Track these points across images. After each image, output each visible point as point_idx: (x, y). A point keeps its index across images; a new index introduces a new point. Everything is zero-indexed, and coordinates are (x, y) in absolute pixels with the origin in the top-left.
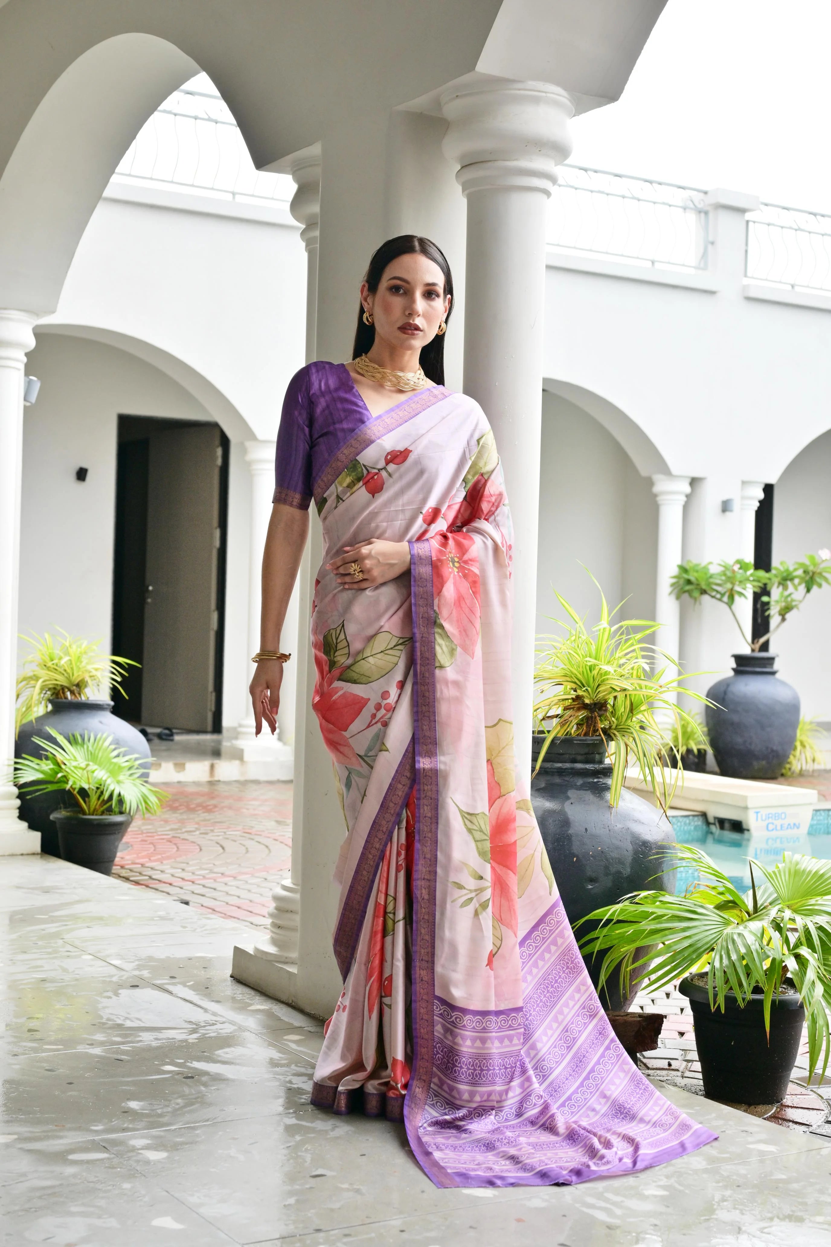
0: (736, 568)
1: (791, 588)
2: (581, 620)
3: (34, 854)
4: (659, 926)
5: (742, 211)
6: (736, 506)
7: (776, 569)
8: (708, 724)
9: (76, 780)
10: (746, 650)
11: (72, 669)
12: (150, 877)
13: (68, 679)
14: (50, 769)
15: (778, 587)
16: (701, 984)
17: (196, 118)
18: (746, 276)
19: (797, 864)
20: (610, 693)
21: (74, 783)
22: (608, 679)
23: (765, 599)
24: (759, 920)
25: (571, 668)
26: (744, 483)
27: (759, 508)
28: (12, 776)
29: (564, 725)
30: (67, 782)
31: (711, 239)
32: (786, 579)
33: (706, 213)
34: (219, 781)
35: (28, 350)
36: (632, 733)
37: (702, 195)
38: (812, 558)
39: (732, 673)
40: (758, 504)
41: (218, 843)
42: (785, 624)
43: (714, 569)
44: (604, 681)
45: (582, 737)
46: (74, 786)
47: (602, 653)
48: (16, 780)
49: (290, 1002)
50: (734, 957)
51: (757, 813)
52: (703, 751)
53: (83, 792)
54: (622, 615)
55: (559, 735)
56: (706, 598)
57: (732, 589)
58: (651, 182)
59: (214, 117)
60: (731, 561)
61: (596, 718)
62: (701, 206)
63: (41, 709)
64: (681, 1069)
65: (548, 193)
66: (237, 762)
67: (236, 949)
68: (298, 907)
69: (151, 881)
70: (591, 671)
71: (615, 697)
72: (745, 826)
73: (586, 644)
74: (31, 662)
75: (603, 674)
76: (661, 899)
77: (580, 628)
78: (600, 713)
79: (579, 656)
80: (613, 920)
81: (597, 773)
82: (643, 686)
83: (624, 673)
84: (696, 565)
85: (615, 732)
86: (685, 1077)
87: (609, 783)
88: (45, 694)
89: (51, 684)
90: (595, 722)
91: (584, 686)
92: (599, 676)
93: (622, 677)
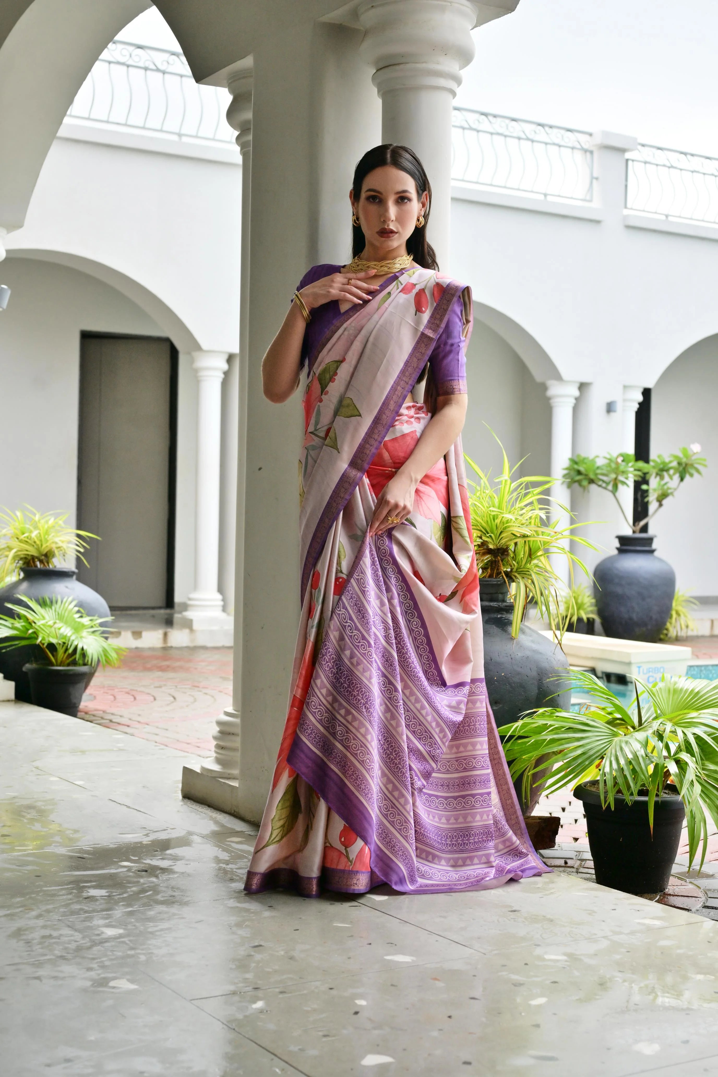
0: (620, 460)
1: (667, 478)
2: (486, 476)
3: (9, 701)
4: (556, 736)
5: (622, 151)
6: (619, 407)
7: (654, 461)
8: (595, 597)
9: (45, 637)
10: (628, 531)
11: (41, 541)
12: (111, 721)
13: (38, 550)
14: (22, 626)
15: (656, 477)
16: (593, 789)
17: (146, 69)
18: (626, 207)
19: (675, 683)
20: (511, 540)
21: (44, 639)
22: (509, 527)
23: (644, 487)
24: (644, 731)
25: (476, 518)
26: (625, 387)
27: (639, 409)
30: (37, 638)
31: (595, 175)
32: (662, 470)
33: (591, 152)
34: (171, 647)
36: (531, 575)
37: (587, 137)
38: (685, 451)
39: (616, 552)
40: (637, 406)
41: (170, 695)
42: (662, 509)
43: (600, 462)
44: (505, 528)
45: (487, 579)
46: (43, 642)
47: (504, 504)
49: (233, 812)
50: (622, 762)
51: (639, 667)
52: (591, 620)
53: (52, 647)
54: (522, 472)
56: (593, 487)
57: (616, 479)
58: (543, 126)
59: (161, 69)
60: (615, 455)
61: (499, 561)
62: (586, 146)
63: (15, 576)
64: (576, 866)
65: (453, 93)
66: (187, 631)
67: (185, 769)
68: (238, 730)
69: (111, 723)
70: (494, 521)
71: (516, 544)
72: (628, 679)
73: (490, 497)
74: (5, 535)
75: (505, 522)
76: (557, 714)
77: (485, 484)
78: (503, 557)
79: (484, 507)
80: (514, 736)
81: (499, 610)
82: (540, 533)
83: (524, 521)
84: (584, 459)
85: (516, 574)
86: (580, 873)
87: (511, 619)
88: (18, 563)
89: (22, 554)
90: (498, 566)
91: (488, 533)
92: (502, 524)
93: (522, 524)
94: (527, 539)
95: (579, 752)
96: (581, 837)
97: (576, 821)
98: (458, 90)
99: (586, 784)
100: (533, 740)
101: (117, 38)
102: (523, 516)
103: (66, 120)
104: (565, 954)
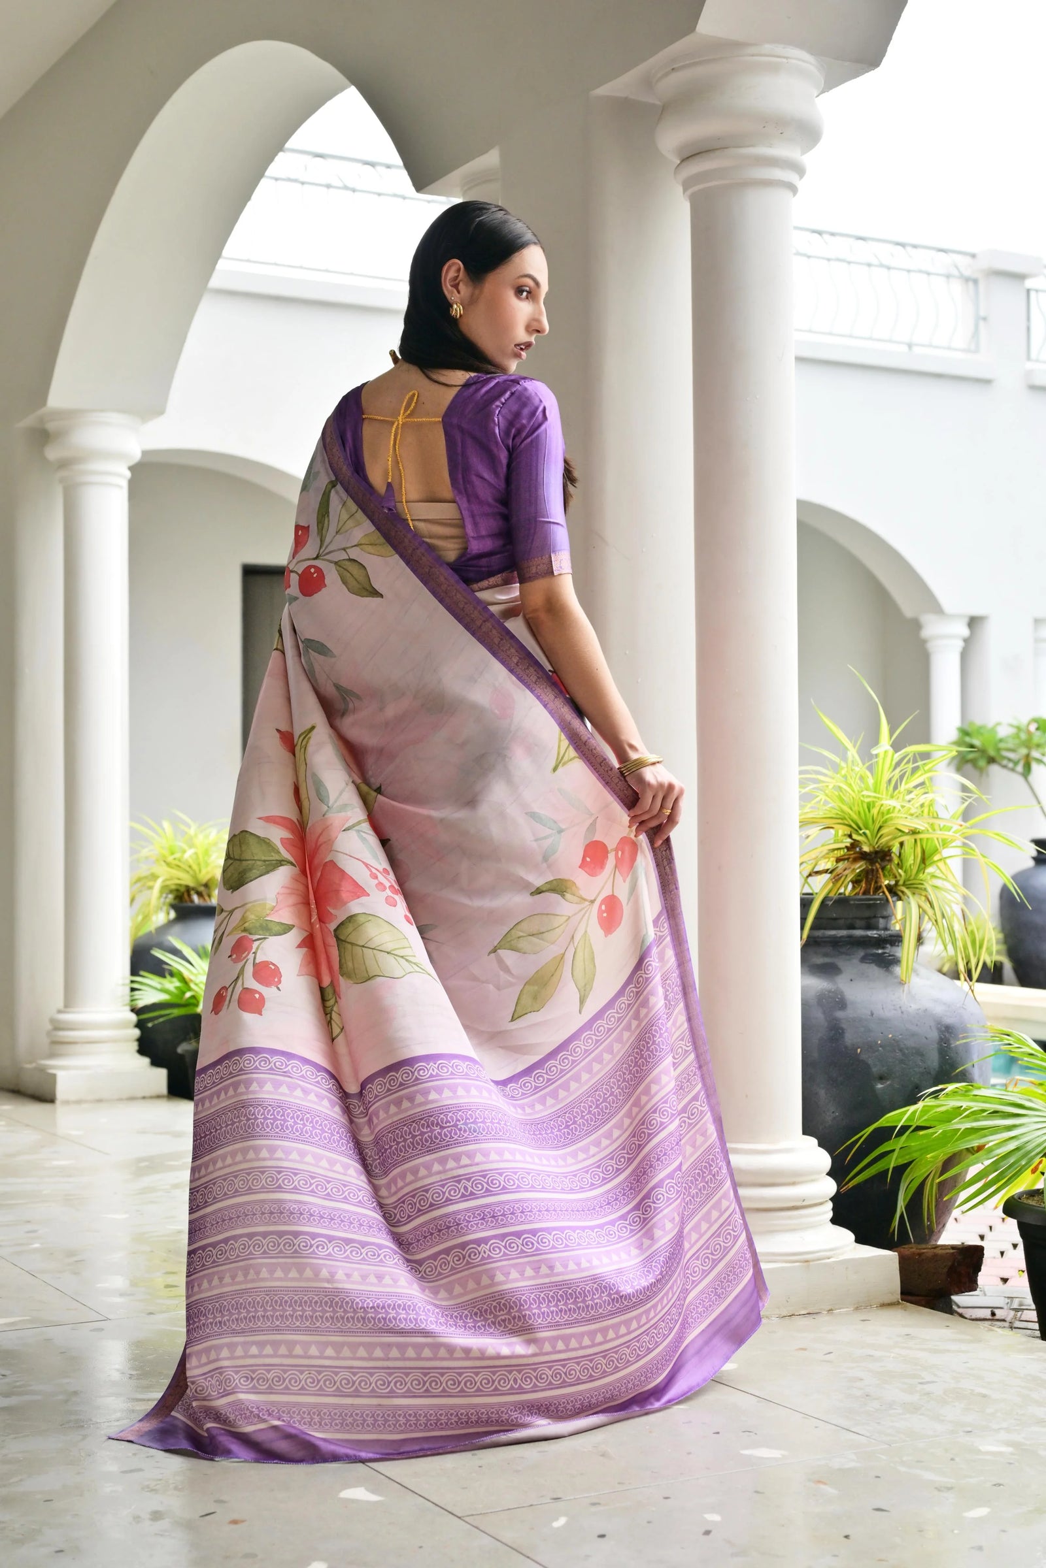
0: (1033, 728)
2: (854, 746)
3: (159, 1096)
4: (975, 1124)
5: (1020, 277)
8: (1003, 930)
11: (199, 864)
13: (195, 877)
14: (177, 988)
16: (1033, 1203)
17: (328, 186)
18: (1029, 359)
20: (895, 838)
22: (891, 819)
25: (844, 806)
28: (128, 999)
29: (837, 881)
31: (982, 313)
33: (975, 281)
35: (132, 463)
36: (925, 890)
37: (968, 259)
39: (1031, 863)
43: (1003, 732)
44: (885, 822)
45: (860, 896)
47: (883, 786)
48: (134, 1003)
52: (998, 964)
54: (903, 741)
55: (832, 895)
56: (994, 769)
57: (1028, 756)
58: (903, 245)
59: (350, 185)
60: (1024, 720)
61: (877, 871)
62: (967, 273)
63: (162, 917)
64: (1008, 1319)
65: (793, 188)
70: (869, 811)
71: (902, 844)
73: (861, 778)
74: (147, 858)
75: (885, 812)
76: (976, 1092)
77: (853, 757)
78: (883, 864)
79: (854, 791)
80: (910, 1126)
81: (881, 942)
82: (936, 827)
83: (913, 811)
84: (981, 727)
85: (904, 889)
86: (1015, 1328)
87: (897, 954)
88: (166, 898)
89: (172, 884)
90: (877, 877)
91: (861, 830)
92: (880, 816)
93: (912, 815)
94: (918, 837)
95: (1012, 1146)
96: (1012, 1277)
97: (1002, 1253)
98: (800, 184)
99: (1021, 1195)
100: (941, 1131)
101: (288, 145)
102: (911, 803)
103: (221, 265)
104: (1009, 1444)
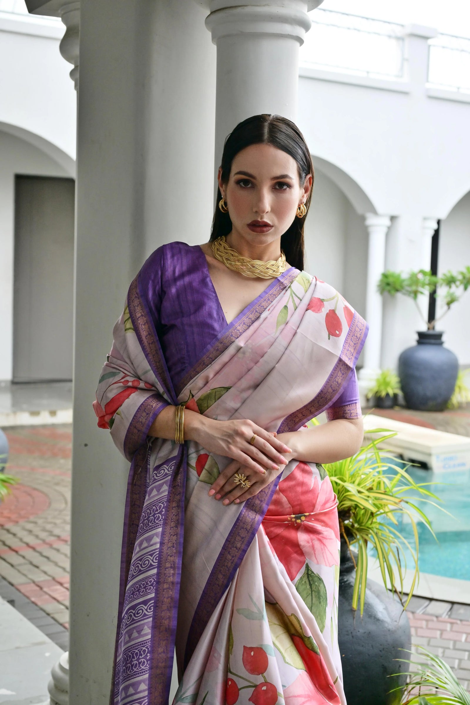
0: (419, 275)
1: (454, 288)
5: (426, 38)
10: (424, 328)
15: (445, 286)
18: (427, 81)
26: (424, 218)
27: (434, 235)
31: (406, 57)
32: (450, 281)
33: (403, 39)
37: (399, 28)
38: (468, 268)
39: (416, 343)
40: (433, 232)
42: (450, 311)
43: (405, 276)
51: (437, 458)
52: (396, 394)
56: (399, 294)
57: (416, 289)
62: (399, 35)
72: (429, 466)
84: (393, 274)
